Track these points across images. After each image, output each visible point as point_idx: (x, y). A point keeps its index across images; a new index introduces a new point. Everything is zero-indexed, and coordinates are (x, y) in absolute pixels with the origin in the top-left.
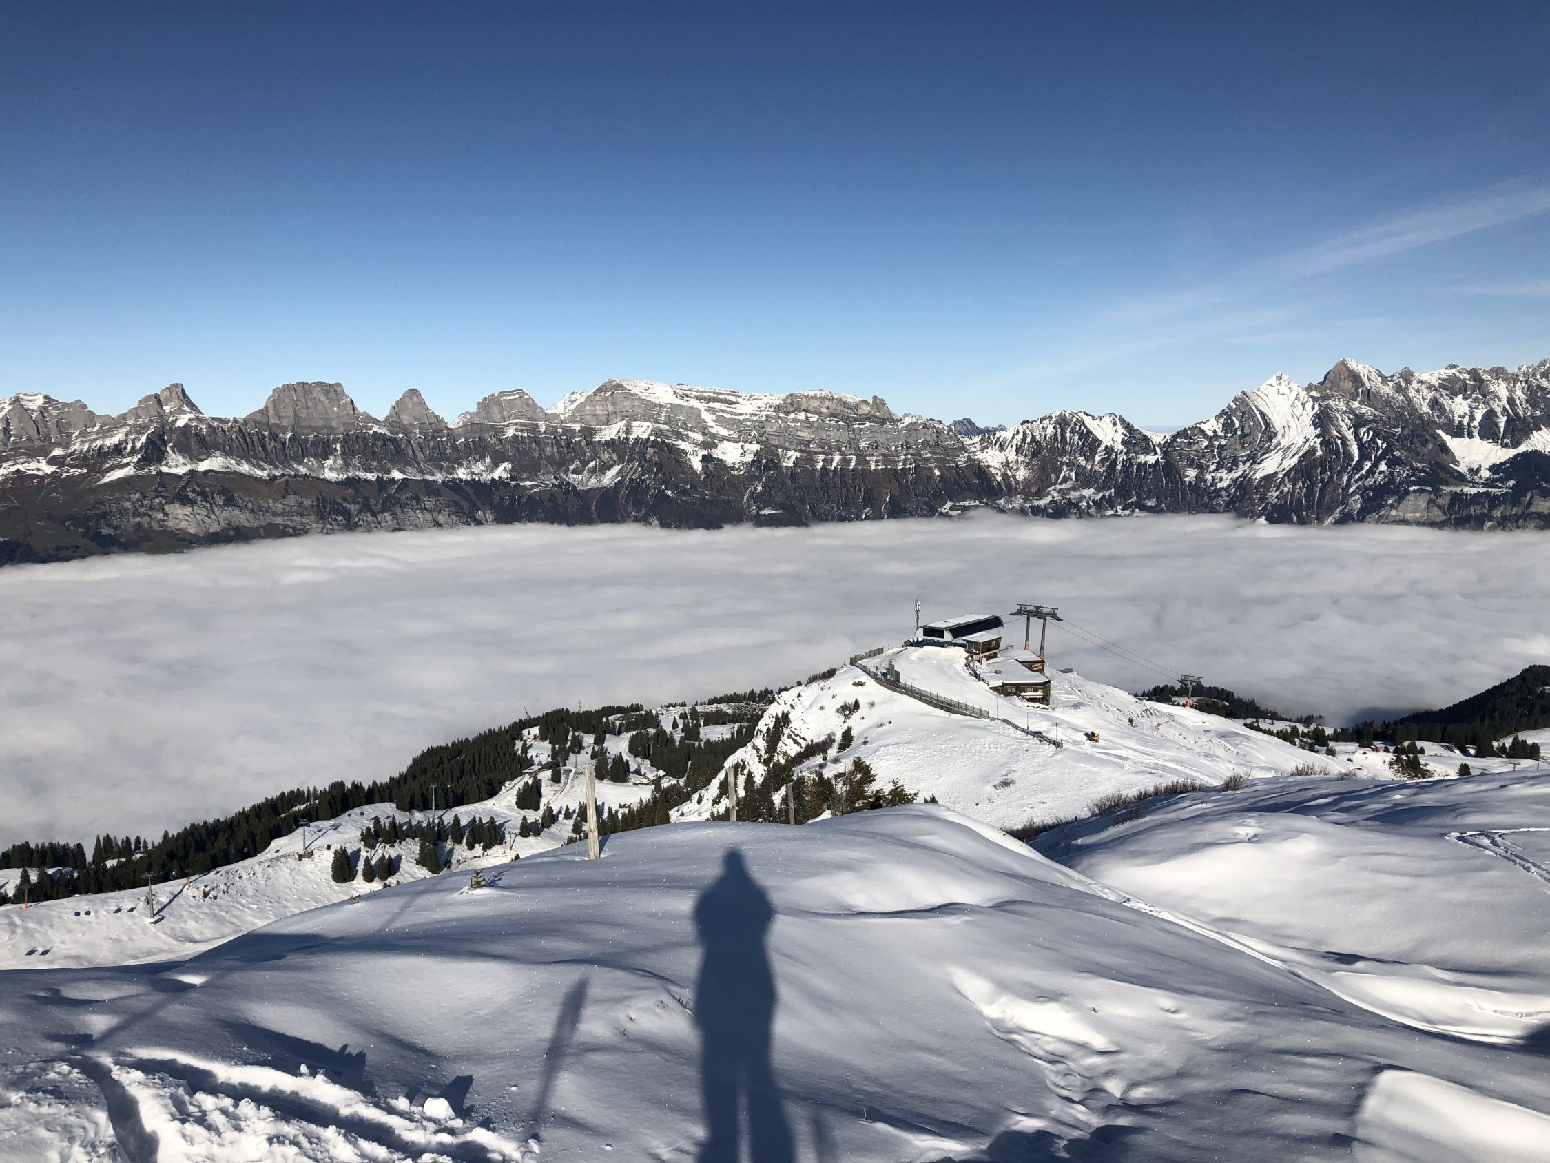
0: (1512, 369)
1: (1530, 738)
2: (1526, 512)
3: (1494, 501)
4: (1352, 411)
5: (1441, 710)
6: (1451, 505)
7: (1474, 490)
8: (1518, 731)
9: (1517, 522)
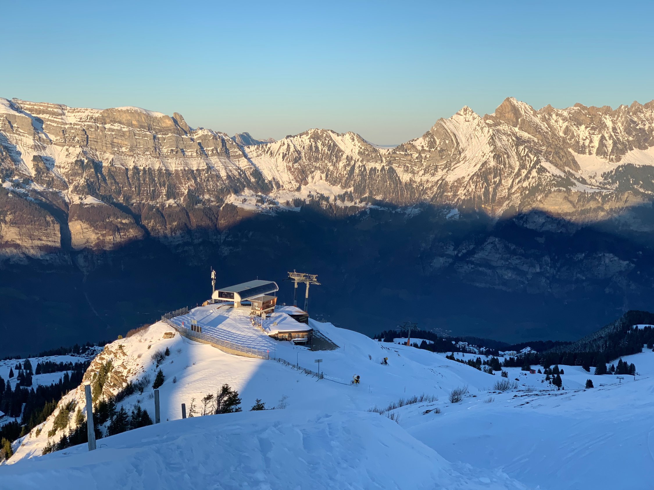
0: (615, 108)
1: (629, 360)
4: (514, 135)
6: (578, 201)
7: (592, 190)
8: (622, 356)
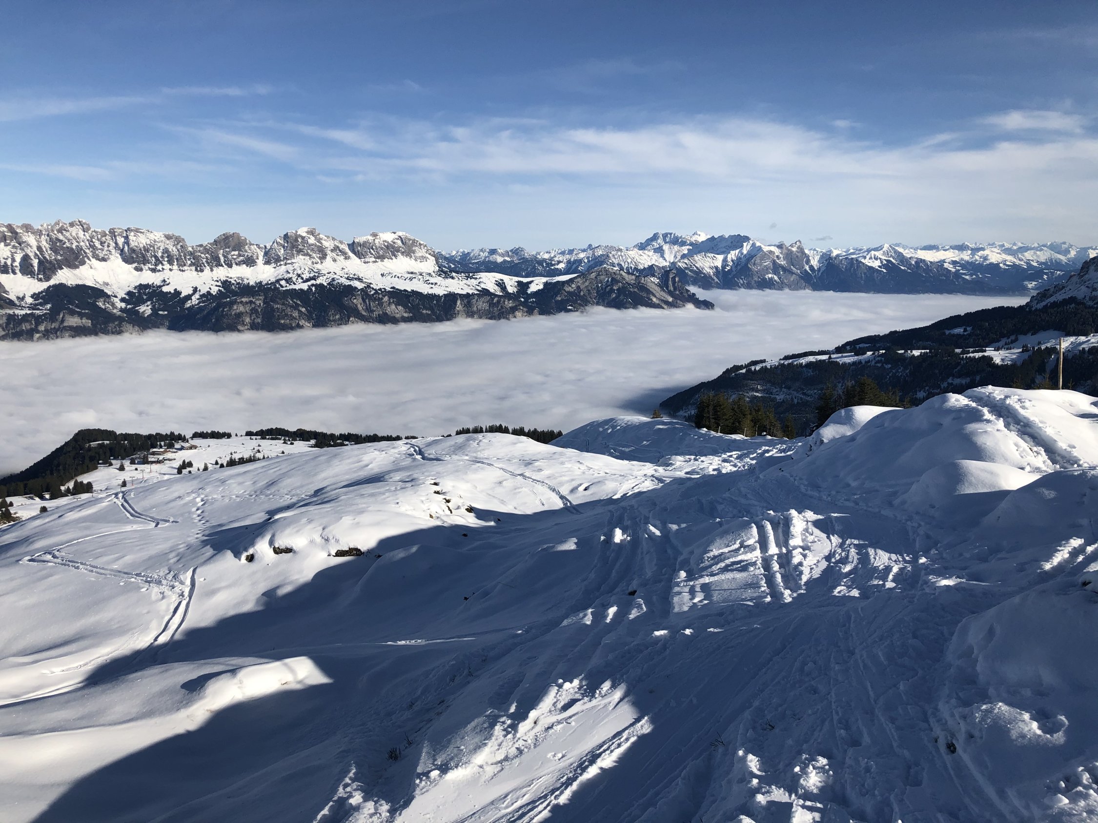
0: (37, 226)
1: (85, 479)
2: (61, 326)
3: (38, 320)
5: (22, 472)
6: (8, 324)
7: (23, 312)
8: (77, 476)
9: (56, 333)
